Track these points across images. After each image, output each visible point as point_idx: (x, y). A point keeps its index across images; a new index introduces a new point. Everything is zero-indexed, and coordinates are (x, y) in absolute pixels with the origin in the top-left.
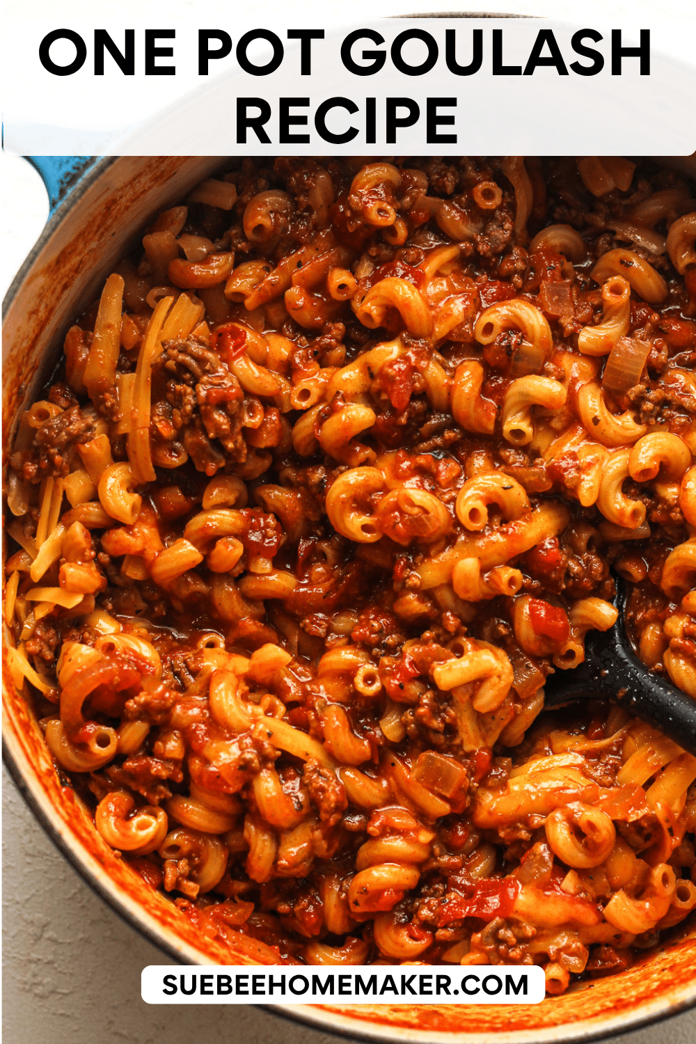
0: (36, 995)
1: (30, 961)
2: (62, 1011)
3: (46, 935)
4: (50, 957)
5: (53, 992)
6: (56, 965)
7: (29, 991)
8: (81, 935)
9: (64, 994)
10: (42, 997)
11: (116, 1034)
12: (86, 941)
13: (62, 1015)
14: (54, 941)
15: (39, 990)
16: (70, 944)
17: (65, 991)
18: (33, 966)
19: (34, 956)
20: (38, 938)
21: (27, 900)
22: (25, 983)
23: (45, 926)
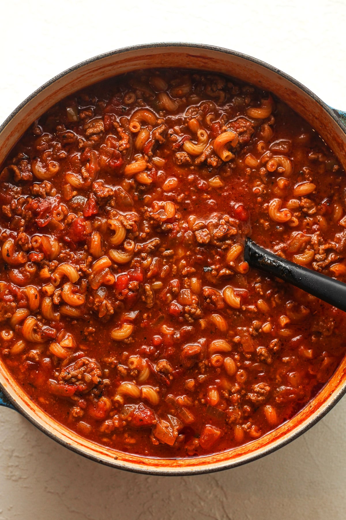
0: (13, 481)
1: (9, 467)
2: (24, 486)
3: (14, 454)
4: (17, 464)
5: (20, 478)
6: (20, 467)
7: (10, 479)
8: (29, 453)
9: (25, 479)
10: (16, 481)
11: (49, 492)
12: (31, 455)
13: (25, 487)
14: (18, 457)
15: (14, 478)
16: (24, 457)
17: (25, 477)
18: (10, 469)
19: (10, 464)
20: (11, 457)
21: (4, 441)
22: (8, 476)
23: (13, 451)
